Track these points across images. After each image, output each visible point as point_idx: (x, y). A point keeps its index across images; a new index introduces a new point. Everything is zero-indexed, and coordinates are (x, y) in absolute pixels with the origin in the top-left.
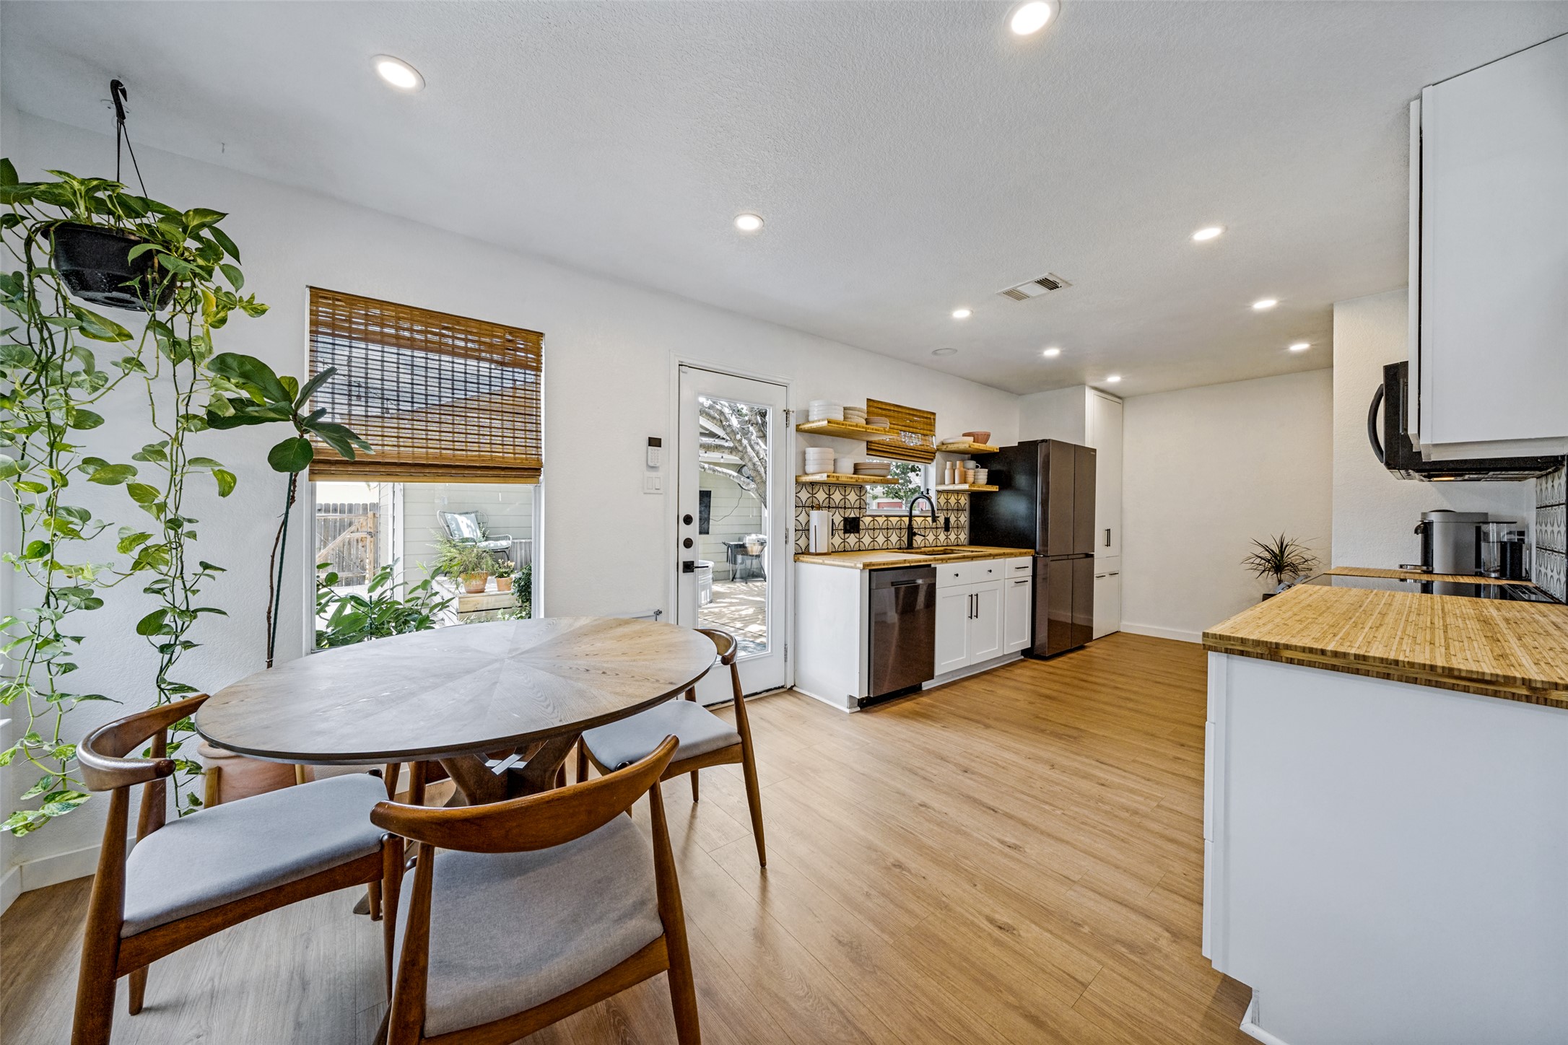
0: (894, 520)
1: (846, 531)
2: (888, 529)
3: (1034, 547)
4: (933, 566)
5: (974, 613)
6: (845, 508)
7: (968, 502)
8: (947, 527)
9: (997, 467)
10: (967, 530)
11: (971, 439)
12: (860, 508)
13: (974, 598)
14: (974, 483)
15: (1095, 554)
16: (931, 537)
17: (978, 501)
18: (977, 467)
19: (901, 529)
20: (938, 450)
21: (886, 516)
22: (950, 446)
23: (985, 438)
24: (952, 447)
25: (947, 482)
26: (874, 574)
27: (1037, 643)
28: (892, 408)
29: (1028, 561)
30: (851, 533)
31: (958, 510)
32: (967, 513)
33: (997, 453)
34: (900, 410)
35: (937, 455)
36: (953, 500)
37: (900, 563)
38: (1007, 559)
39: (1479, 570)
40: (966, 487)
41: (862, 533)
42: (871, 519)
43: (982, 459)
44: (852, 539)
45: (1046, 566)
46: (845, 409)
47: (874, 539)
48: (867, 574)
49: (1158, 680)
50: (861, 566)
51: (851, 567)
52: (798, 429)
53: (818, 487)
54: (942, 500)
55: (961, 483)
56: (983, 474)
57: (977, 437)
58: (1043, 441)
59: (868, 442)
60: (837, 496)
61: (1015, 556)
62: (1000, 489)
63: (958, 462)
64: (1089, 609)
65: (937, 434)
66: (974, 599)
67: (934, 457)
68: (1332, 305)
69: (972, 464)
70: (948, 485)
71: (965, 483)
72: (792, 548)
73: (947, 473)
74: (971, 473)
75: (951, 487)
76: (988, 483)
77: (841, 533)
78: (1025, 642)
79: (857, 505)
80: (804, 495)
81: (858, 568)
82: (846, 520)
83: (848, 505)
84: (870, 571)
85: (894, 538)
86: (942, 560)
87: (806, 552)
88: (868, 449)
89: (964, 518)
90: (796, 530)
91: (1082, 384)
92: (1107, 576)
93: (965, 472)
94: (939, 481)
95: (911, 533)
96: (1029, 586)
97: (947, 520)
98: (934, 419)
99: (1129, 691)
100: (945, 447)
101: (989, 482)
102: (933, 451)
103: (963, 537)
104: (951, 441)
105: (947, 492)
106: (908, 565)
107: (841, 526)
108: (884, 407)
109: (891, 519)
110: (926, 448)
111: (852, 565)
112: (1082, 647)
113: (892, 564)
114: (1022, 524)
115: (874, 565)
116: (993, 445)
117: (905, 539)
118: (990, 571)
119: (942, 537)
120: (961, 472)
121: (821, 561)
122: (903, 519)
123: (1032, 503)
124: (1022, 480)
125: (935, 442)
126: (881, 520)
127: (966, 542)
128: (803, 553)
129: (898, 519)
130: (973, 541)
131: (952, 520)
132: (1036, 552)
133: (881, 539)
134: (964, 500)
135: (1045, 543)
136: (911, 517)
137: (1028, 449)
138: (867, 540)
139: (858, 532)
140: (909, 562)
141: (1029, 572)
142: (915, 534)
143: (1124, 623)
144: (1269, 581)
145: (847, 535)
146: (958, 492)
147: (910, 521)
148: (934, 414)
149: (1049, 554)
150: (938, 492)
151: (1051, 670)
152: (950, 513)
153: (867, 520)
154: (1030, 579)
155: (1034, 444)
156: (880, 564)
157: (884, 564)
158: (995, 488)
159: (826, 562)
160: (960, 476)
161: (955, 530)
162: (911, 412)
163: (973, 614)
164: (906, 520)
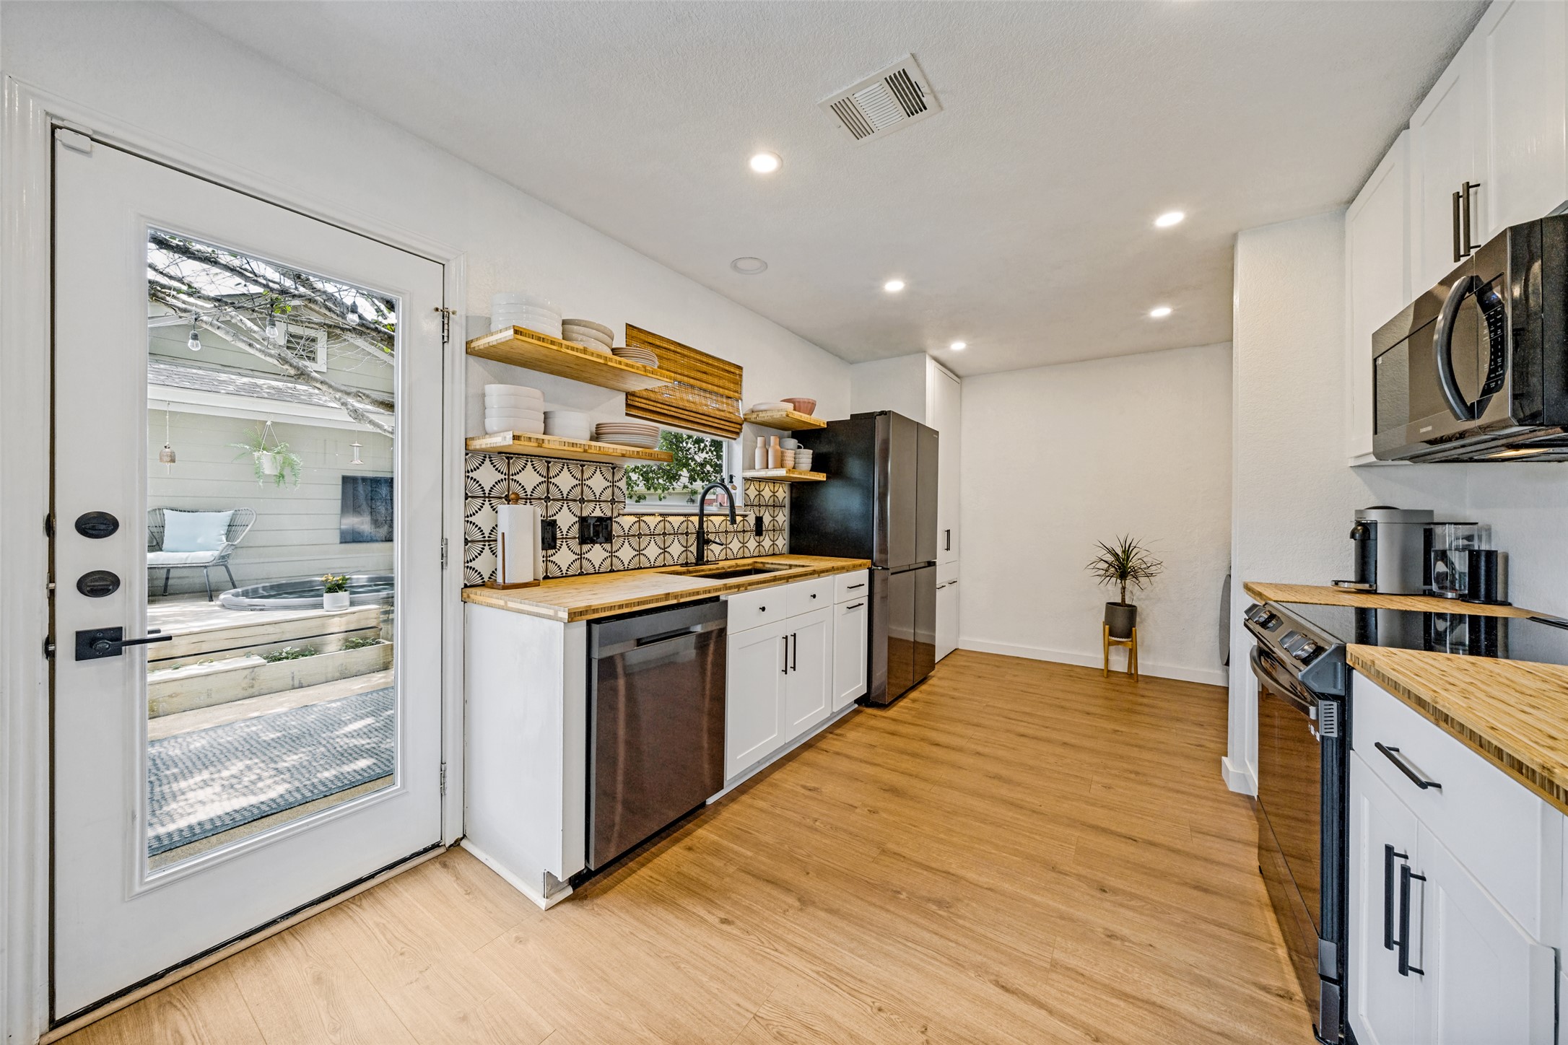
0: (676, 521)
1: (584, 540)
2: (664, 534)
3: (869, 556)
4: (722, 598)
5: (790, 663)
6: (582, 501)
7: (787, 495)
8: (759, 529)
9: (824, 448)
10: (786, 534)
11: (790, 406)
12: (613, 501)
13: (791, 640)
14: (794, 468)
15: (938, 561)
16: (735, 545)
17: (802, 494)
18: (799, 447)
19: (687, 534)
20: (745, 420)
21: (661, 515)
22: (761, 415)
23: (810, 407)
24: (764, 417)
25: (757, 466)
26: (596, 628)
27: (875, 684)
28: (672, 348)
29: (862, 576)
30: (593, 542)
31: (774, 506)
32: (787, 511)
33: (824, 429)
34: (686, 352)
35: (745, 426)
36: (767, 493)
37: (657, 600)
38: (838, 576)
39: (1428, 587)
40: (782, 472)
41: (617, 543)
42: (634, 519)
43: (806, 436)
44: (597, 553)
45: (885, 580)
46: (564, 323)
47: (639, 552)
48: (580, 629)
49: (1022, 730)
50: (565, 616)
51: (549, 618)
52: (470, 351)
53: (522, 462)
54: (752, 492)
55: (775, 468)
56: (806, 456)
57: (797, 405)
58: (882, 413)
59: (628, 394)
60: (565, 481)
61: (848, 571)
62: (827, 477)
63: (772, 438)
64: (931, 625)
65: (744, 398)
66: (790, 642)
67: (741, 429)
68: (1234, 237)
69: (793, 443)
70: (758, 471)
71: (782, 466)
72: (456, 575)
73: (758, 454)
74: (789, 455)
75: (763, 474)
76: (813, 469)
77: (574, 544)
78: (860, 688)
79: (607, 495)
80: (487, 476)
81: (560, 620)
82: (583, 520)
83: (588, 495)
84: (589, 623)
85: (676, 549)
86: (738, 587)
87: (489, 583)
88: (628, 405)
89: (783, 518)
90: (466, 542)
91: (923, 351)
92: (947, 585)
93: (782, 453)
94: (747, 465)
95: (703, 540)
96: (864, 611)
97: (759, 520)
98: (741, 376)
99: (997, 758)
100: (754, 416)
101: (815, 468)
102: (740, 422)
103: (782, 542)
104: (763, 407)
105: (760, 480)
106: (674, 602)
107: (575, 531)
108: (658, 342)
109: (670, 519)
110: (728, 415)
111: (551, 613)
112: (923, 681)
113: (639, 604)
114: (856, 525)
115: (596, 611)
116: (820, 418)
117: (694, 549)
118: (814, 596)
119: (752, 544)
120: (776, 451)
121: (502, 603)
122: (692, 518)
123: (869, 498)
124: (855, 467)
125: (743, 408)
126: (652, 521)
127: (786, 550)
128: (483, 585)
129: (682, 519)
130: (795, 550)
131: (767, 519)
132: (873, 564)
133: (652, 551)
134: (783, 493)
135: (884, 550)
136: (701, 515)
137: (863, 424)
138: (626, 553)
139: (609, 539)
140: (676, 597)
141: (865, 590)
142: (708, 542)
143: (962, 638)
144: (1110, 587)
145: (586, 547)
146: (774, 480)
147: (701, 522)
148: (740, 368)
149: (890, 565)
150: (746, 479)
151: (892, 727)
152: (763, 509)
153: (627, 521)
154: (865, 601)
155: (871, 416)
156: (611, 608)
157: (621, 607)
158: (821, 477)
159: (511, 604)
160: (775, 457)
161: (771, 533)
162: (705, 360)
163: (789, 666)
164: (696, 519)
